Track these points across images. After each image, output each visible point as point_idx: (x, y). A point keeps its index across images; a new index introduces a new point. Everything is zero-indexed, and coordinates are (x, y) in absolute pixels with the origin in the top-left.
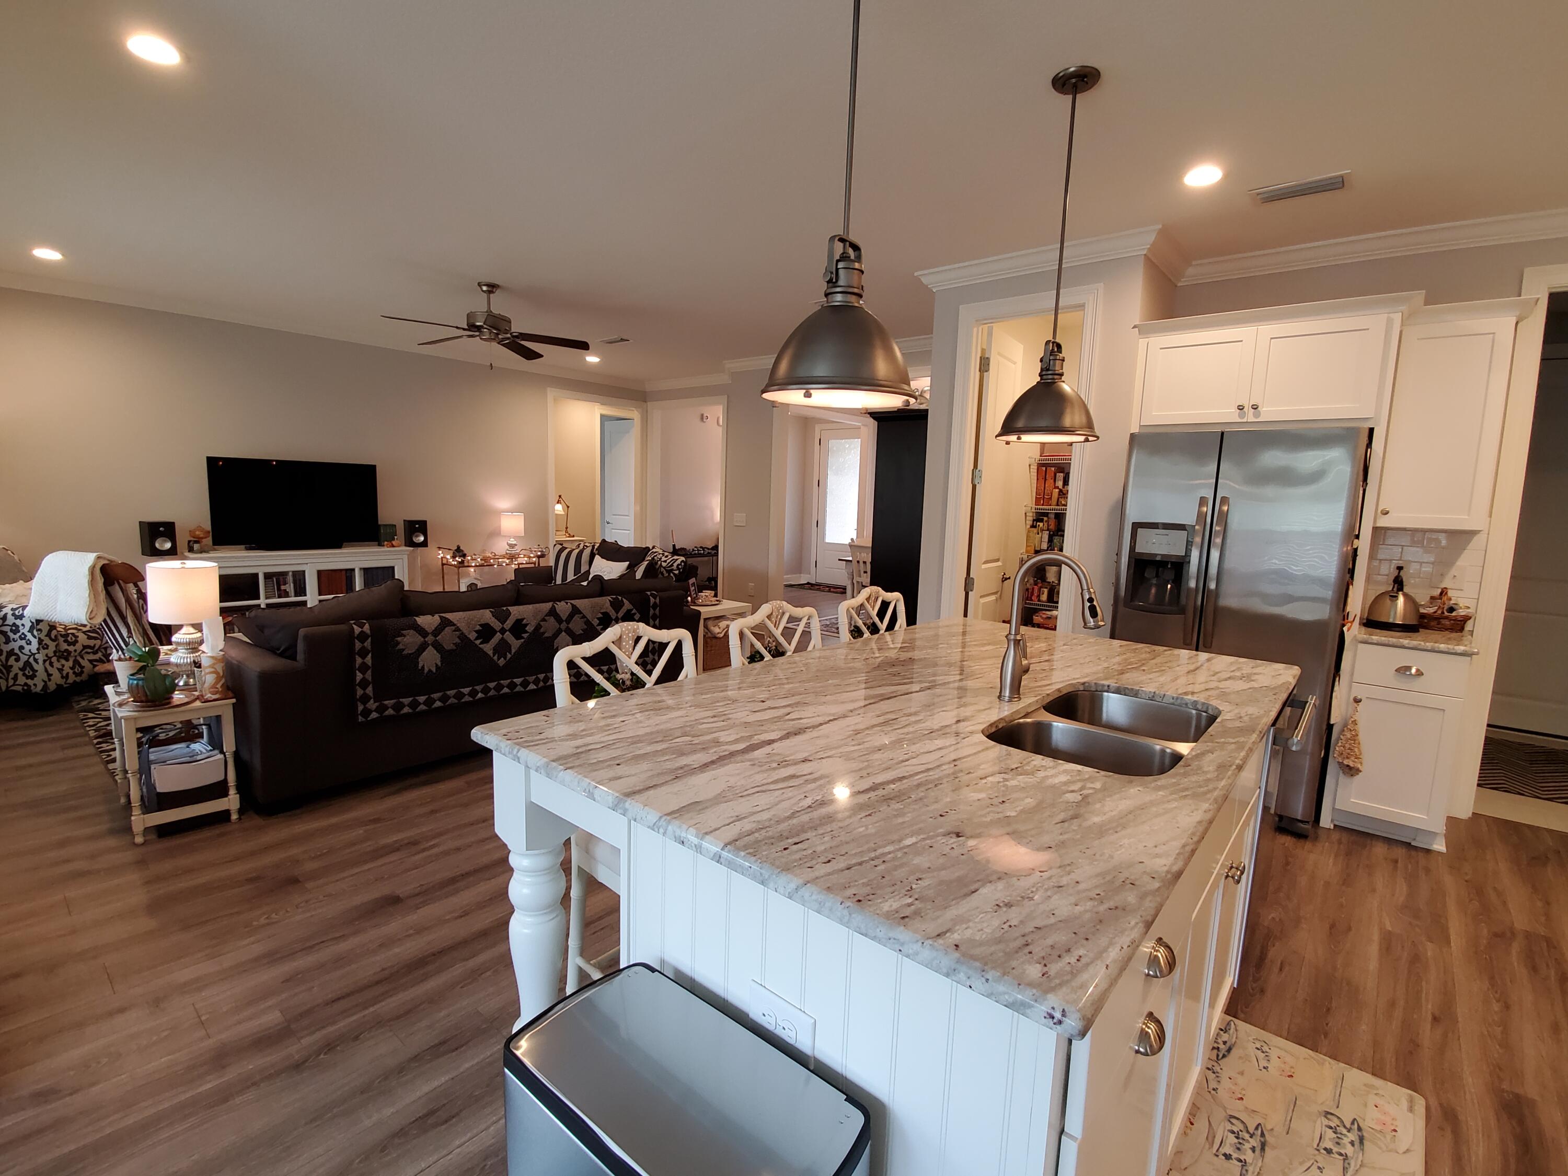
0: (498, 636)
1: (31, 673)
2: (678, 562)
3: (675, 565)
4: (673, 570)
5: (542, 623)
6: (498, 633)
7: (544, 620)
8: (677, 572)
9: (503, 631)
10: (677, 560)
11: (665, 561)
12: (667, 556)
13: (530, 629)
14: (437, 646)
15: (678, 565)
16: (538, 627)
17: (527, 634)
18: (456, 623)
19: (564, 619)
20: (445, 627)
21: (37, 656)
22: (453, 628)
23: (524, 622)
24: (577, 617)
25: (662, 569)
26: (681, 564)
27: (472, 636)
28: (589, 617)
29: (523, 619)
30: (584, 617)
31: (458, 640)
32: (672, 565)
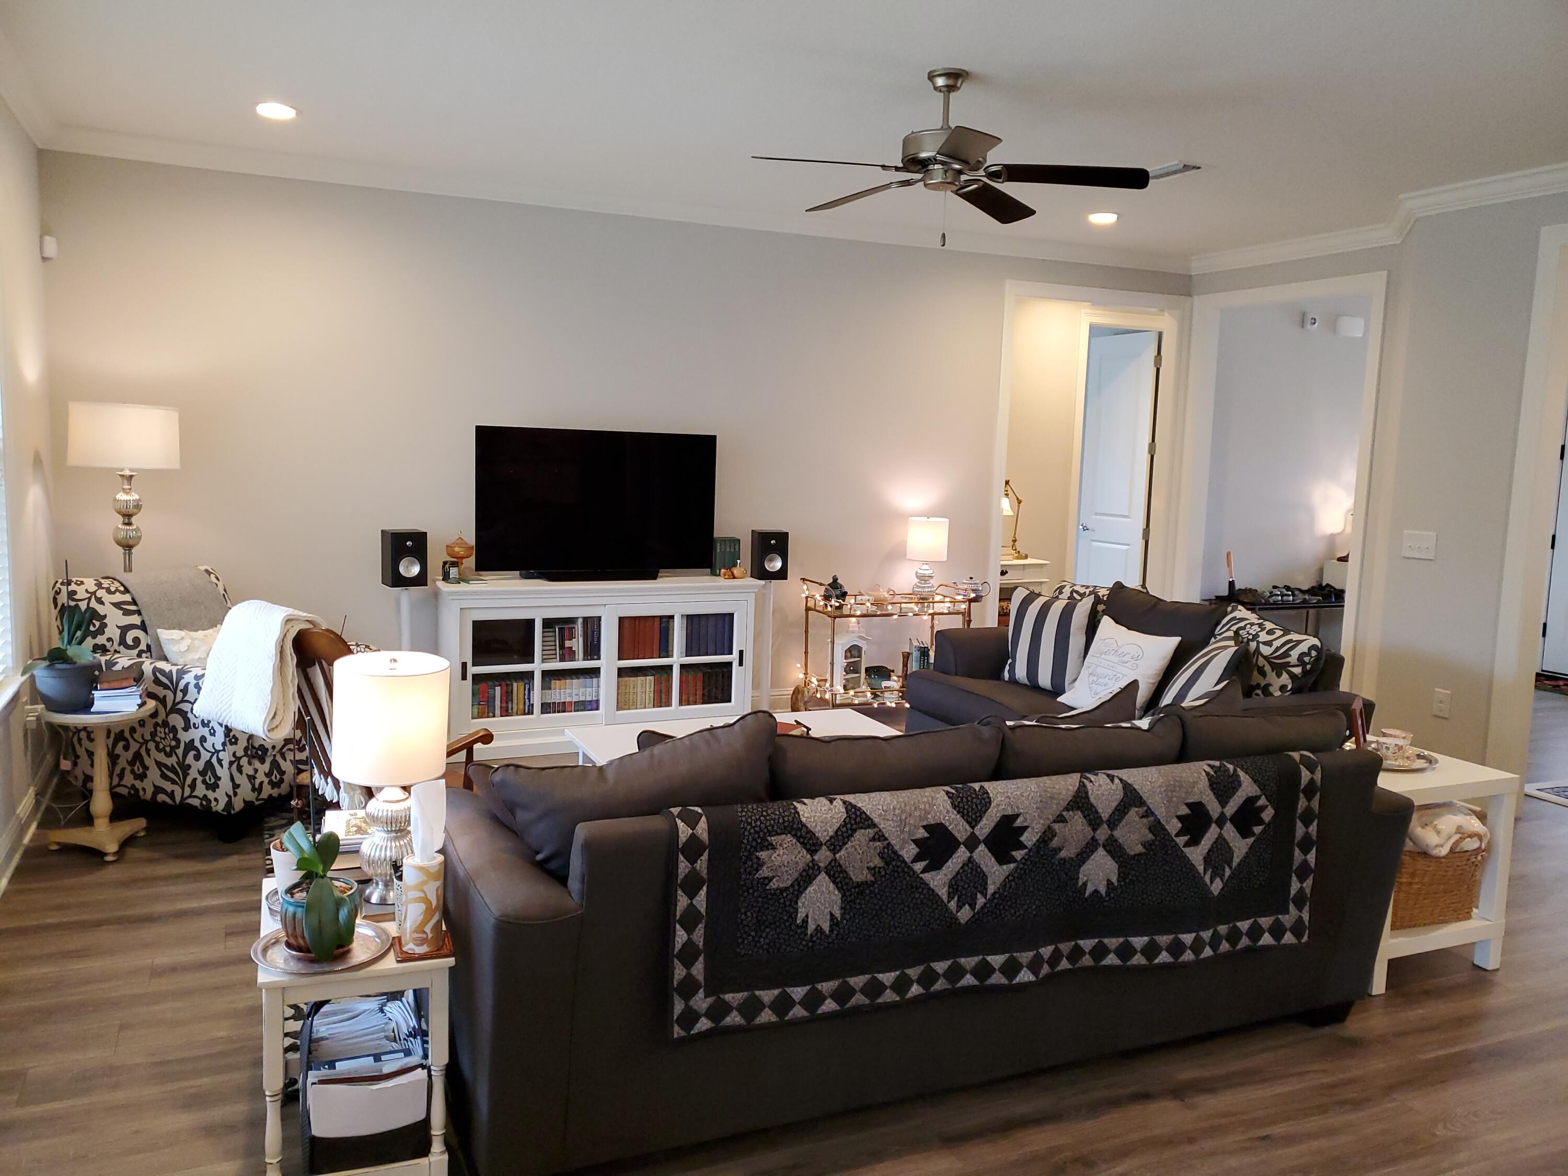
0: (962, 854)
1: (213, 780)
2: (1303, 648)
3: (1295, 654)
4: (1288, 664)
5: (1056, 826)
6: (962, 848)
7: (1060, 819)
8: (1297, 670)
9: (972, 843)
10: (1299, 642)
11: (1269, 644)
12: (1270, 632)
13: (1029, 838)
14: (837, 873)
15: (1302, 655)
16: (1048, 835)
17: (1023, 852)
18: (876, 820)
19: (1105, 816)
20: (854, 831)
21: (221, 755)
22: (871, 832)
23: (1019, 822)
24: (1133, 814)
25: (1262, 661)
26: (1308, 654)
27: (909, 852)
28: (1161, 813)
29: (1018, 816)
30: (1149, 813)
31: (877, 862)
32: (1286, 654)
